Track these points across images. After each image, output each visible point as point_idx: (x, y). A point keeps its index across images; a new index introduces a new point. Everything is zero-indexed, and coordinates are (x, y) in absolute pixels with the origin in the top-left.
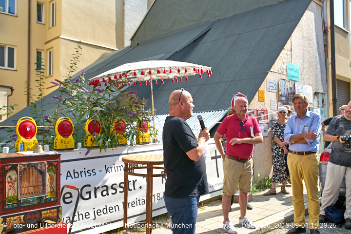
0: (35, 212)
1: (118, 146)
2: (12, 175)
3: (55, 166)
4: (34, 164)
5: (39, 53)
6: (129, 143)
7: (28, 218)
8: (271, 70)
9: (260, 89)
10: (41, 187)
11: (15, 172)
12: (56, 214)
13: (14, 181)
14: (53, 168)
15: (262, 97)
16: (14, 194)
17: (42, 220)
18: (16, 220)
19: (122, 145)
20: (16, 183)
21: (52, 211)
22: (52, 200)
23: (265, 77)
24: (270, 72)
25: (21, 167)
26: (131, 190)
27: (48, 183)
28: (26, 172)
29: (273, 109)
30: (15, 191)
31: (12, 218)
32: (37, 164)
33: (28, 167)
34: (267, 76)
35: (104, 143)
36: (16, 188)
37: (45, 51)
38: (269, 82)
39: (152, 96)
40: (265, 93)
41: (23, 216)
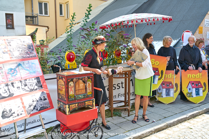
0: (82, 103)
1: (117, 64)
2: (71, 84)
3: (91, 79)
4: (81, 78)
5: (61, 6)
6: (122, 62)
7: (79, 105)
8: (208, 13)
9: (200, 26)
10: (85, 90)
11: (72, 82)
12: (92, 103)
13: (72, 87)
14: (90, 80)
15: (201, 31)
16: (73, 93)
17: (86, 106)
18: (74, 106)
19: (119, 63)
20: (73, 88)
21: (90, 101)
22: (90, 96)
23: (204, 18)
24: (207, 15)
25: (75, 80)
26: (124, 88)
27: (88, 88)
28: (77, 82)
29: (208, 38)
30: (73, 92)
31: (72, 105)
32: (83, 78)
33: (78, 79)
34: (205, 17)
35: (109, 63)
36: (73, 90)
37: (64, 4)
38: (206, 21)
39: (135, 34)
40: (203, 28)
41: (77, 104)
